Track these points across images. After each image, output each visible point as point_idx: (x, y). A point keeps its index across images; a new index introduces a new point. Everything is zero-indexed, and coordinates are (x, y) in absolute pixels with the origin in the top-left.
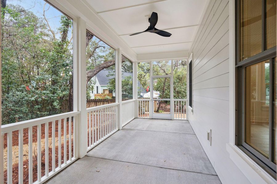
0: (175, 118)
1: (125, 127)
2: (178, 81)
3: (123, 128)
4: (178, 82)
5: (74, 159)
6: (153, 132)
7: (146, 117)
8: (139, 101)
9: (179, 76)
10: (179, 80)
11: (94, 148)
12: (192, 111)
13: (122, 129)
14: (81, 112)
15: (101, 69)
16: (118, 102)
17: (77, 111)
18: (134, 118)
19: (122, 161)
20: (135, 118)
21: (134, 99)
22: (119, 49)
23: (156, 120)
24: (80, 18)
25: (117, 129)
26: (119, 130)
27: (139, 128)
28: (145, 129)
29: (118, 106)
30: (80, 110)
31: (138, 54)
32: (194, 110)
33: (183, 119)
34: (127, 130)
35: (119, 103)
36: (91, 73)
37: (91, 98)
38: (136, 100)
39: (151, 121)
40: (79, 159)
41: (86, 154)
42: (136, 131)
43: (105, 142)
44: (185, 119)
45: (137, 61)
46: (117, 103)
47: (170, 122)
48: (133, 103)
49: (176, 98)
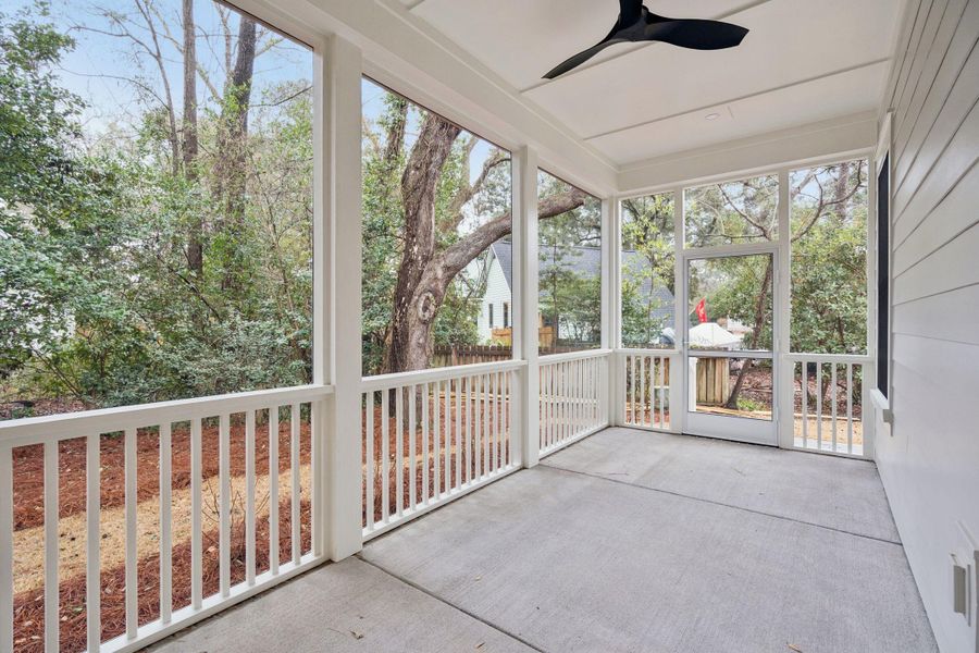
0: (798, 443)
1: (554, 461)
2: (840, 272)
3: (544, 462)
4: (843, 278)
5: (309, 559)
6: (665, 496)
7: (656, 426)
8: (629, 359)
9: (842, 249)
10: (847, 267)
11: (399, 527)
12: (889, 417)
13: (539, 467)
14: (334, 387)
15: (493, 236)
16: (523, 359)
17: (322, 385)
18: (605, 423)
19: (471, 610)
20: (610, 426)
21: (604, 350)
22: (524, 148)
23: (700, 441)
24: (334, 35)
25: (517, 464)
26: (523, 468)
27: (609, 469)
28: (632, 479)
29: (522, 372)
30: (333, 382)
31: (619, 167)
32: (894, 412)
33: (842, 449)
34: (557, 470)
35: (525, 362)
36: (457, 255)
37: (479, 344)
38: (615, 354)
39: (675, 445)
40: (329, 562)
41: (359, 548)
42: (588, 482)
43: (450, 511)
44: (858, 451)
45: (619, 193)
46: (516, 360)
47: (768, 456)
48: (604, 364)
49: (830, 351)
